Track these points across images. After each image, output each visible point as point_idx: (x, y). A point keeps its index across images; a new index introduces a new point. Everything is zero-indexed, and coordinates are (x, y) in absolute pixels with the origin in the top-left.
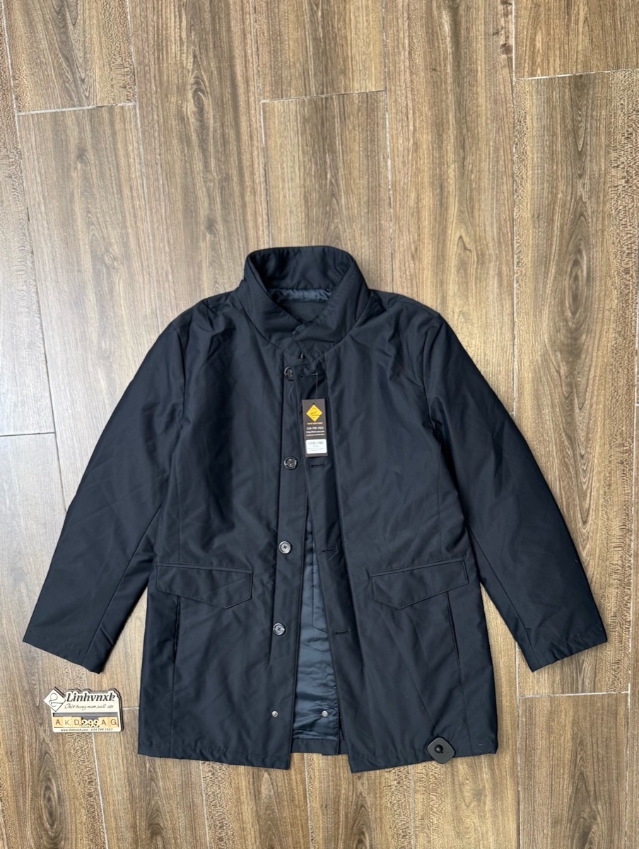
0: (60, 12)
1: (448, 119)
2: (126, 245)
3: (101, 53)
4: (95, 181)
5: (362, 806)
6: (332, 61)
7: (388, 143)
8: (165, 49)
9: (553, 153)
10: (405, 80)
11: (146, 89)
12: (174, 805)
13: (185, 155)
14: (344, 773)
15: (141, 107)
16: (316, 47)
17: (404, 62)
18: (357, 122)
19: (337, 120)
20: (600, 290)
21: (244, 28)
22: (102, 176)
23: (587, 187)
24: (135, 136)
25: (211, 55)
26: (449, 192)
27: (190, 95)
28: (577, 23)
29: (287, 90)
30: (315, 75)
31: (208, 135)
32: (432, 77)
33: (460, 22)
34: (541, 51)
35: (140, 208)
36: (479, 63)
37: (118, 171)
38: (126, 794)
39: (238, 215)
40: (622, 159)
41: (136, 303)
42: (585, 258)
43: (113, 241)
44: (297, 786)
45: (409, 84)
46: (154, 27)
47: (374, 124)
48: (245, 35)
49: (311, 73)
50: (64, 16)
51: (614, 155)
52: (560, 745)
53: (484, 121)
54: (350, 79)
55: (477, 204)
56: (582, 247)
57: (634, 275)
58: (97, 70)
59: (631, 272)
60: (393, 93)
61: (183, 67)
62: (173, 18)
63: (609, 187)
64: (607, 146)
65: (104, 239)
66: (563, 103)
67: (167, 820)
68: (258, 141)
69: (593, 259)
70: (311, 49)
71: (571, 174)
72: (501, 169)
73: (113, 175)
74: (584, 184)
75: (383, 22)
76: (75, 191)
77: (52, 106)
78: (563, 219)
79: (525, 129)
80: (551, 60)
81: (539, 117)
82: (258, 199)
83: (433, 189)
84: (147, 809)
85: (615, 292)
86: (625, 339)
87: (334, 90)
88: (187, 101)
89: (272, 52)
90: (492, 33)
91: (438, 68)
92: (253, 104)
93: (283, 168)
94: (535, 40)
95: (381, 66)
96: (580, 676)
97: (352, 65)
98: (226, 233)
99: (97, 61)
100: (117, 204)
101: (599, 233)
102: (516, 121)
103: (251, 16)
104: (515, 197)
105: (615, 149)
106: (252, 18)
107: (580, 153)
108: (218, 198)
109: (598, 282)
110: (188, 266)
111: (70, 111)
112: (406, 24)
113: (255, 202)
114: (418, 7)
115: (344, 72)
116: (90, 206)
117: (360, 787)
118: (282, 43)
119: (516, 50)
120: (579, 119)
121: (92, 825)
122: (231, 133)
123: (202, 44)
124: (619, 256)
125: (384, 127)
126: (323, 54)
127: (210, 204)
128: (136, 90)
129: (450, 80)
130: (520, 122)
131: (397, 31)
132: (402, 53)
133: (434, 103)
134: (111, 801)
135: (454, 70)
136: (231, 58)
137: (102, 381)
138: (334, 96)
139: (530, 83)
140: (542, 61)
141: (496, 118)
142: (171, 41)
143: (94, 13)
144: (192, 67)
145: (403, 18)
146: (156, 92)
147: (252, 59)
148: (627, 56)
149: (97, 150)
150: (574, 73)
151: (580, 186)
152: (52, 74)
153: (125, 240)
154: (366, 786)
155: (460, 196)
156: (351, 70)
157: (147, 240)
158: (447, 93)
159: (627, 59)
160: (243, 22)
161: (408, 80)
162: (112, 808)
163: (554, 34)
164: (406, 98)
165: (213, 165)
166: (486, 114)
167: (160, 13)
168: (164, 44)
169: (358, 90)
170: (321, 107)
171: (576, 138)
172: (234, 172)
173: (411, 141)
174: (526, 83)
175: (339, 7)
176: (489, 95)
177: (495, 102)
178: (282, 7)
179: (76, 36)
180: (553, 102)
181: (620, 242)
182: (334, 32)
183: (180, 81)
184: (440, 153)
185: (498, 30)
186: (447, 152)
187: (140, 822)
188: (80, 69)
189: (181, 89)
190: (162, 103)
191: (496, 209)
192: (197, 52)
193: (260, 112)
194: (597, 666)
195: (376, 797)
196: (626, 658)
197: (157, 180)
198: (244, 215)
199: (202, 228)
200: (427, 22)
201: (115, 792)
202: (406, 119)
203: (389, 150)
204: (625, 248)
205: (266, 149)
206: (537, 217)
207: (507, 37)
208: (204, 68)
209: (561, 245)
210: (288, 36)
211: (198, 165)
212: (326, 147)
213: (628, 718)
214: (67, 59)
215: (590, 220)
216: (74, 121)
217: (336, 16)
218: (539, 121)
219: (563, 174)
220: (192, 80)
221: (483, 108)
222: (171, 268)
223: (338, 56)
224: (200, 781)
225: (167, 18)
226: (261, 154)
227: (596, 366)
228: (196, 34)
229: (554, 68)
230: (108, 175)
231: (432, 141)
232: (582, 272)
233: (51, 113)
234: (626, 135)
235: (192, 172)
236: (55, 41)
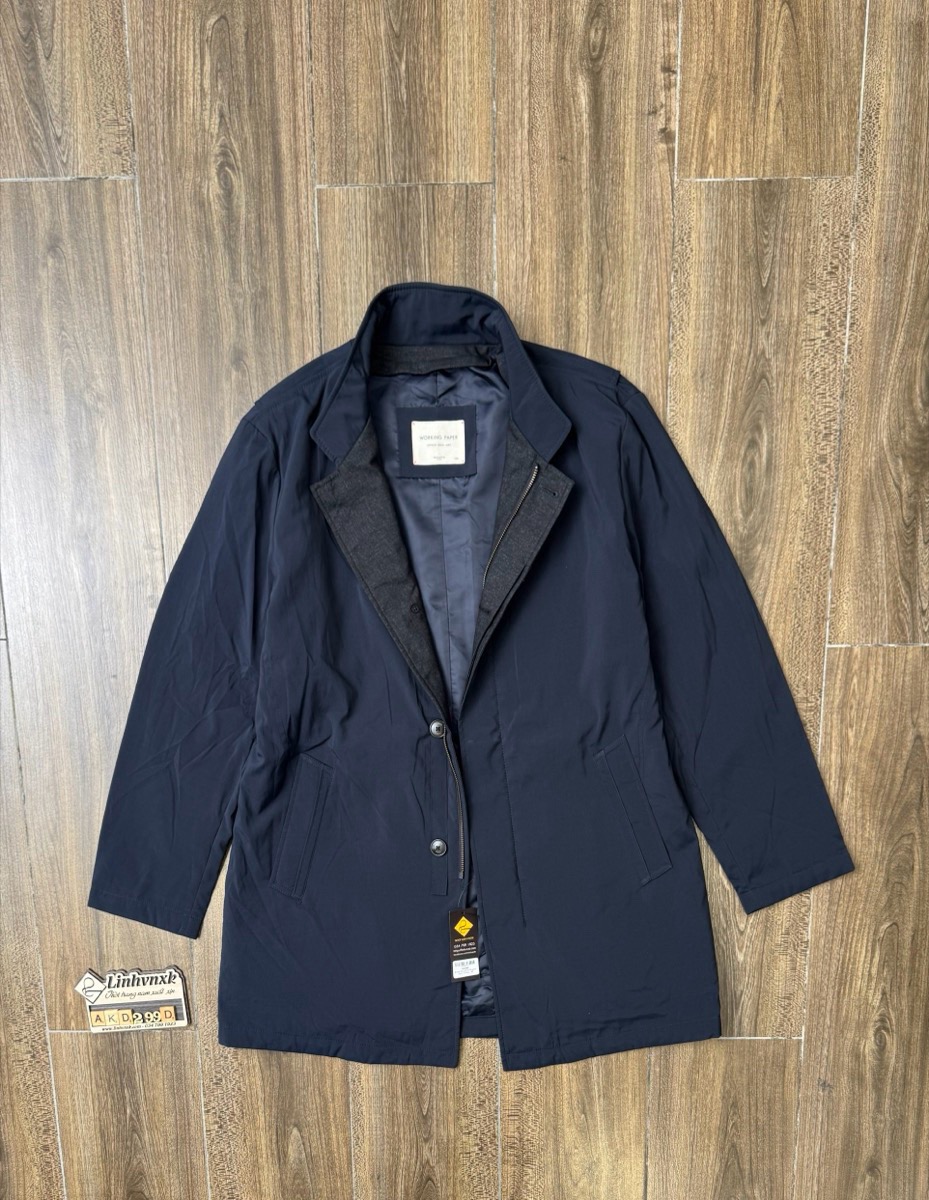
0: (28, 39)
1: (581, 230)
2: (114, 379)
3: (86, 102)
4: (73, 285)
5: (429, 1179)
6: (418, 136)
7: (495, 258)
8: (178, 102)
9: (726, 288)
10: (522, 169)
11: (150, 158)
12: (165, 1168)
13: (203, 257)
14: (404, 1133)
15: (142, 182)
16: (397, 115)
17: (521, 144)
18: (451, 224)
19: (423, 221)
20: (784, 484)
21: (293, 80)
22: (83, 278)
23: (772, 339)
24: (131, 224)
25: (245, 114)
26: (578, 333)
27: (213, 171)
28: (767, 106)
29: (353, 173)
30: (394, 154)
31: (237, 229)
32: (560, 168)
33: (602, 94)
34: (715, 142)
35: (137, 327)
36: (628, 153)
37: (107, 273)
38: (97, 1150)
39: (277, 346)
40: (822, 303)
41: (128, 462)
42: (765, 438)
43: (97, 372)
44: (338, 1149)
45: (527, 177)
46: (164, 70)
47: (476, 230)
48: (294, 90)
49: (389, 150)
50: (33, 44)
51: (811, 295)
52: (706, 1106)
53: (631, 235)
54: (443, 164)
55: (617, 353)
56: (762, 422)
57: (833, 465)
58: (80, 126)
59: (828, 461)
60: (504, 188)
61: (204, 130)
62: (192, 58)
63: (803, 340)
64: (803, 282)
65: (84, 369)
66: (744, 217)
67: (154, 1188)
68: (309, 243)
69: (777, 440)
70: (389, 117)
71: (750, 318)
72: (653, 305)
73: (99, 277)
74: (768, 334)
75: (494, 85)
76: (45, 297)
77: (13, 173)
78: (738, 381)
79: (688, 250)
80: (729, 156)
81: (709, 235)
82: (307, 326)
83: (556, 328)
84: (126, 1170)
85: (805, 488)
86: (816, 553)
87: (420, 177)
88: (209, 179)
89: (333, 117)
90: (647, 112)
91: (569, 156)
92: (304, 190)
93: (345, 284)
94: (706, 126)
95: (488, 148)
96: (737, 1013)
97: (447, 144)
98: (260, 370)
99: (80, 113)
100: (104, 322)
101: (787, 404)
102: (677, 239)
103: (305, 63)
104: (671, 345)
105: (813, 286)
106: (305, 67)
107: (764, 290)
108: (249, 321)
109: (781, 472)
110: (204, 414)
111: (39, 182)
112: (526, 91)
113: (303, 329)
114: (543, 66)
115: (435, 152)
116: (64, 320)
117: (426, 1153)
118: (348, 104)
119: (680, 138)
120: (765, 241)
121: (48, 1189)
122: (271, 229)
123: (233, 99)
124: (812, 438)
125: (490, 235)
126: (405, 126)
127: (238, 328)
128: (136, 158)
129: (585, 175)
130: (683, 241)
131: (513, 100)
132: (519, 133)
133: (562, 205)
134: (75, 1159)
135: (591, 161)
136: (274, 122)
137: (75, 570)
138: (420, 187)
139: (698, 186)
140: (716, 156)
141: (649, 232)
142: (187, 91)
143: (77, 42)
144: (217, 131)
145: (522, 81)
146: (165, 164)
147: (305, 125)
148: (835, 157)
149: (76, 241)
150: (760, 176)
151: (762, 336)
152: (13, 128)
153: (115, 372)
154: (435, 1152)
155: (594, 340)
156: (445, 151)
157: (146, 375)
158: (580, 192)
159: (835, 161)
160: (293, 71)
161: (526, 170)
162: (76, 1167)
163: (734, 119)
164: (523, 196)
165: (243, 274)
166: (635, 225)
167: (173, 50)
168: (178, 96)
169: (454, 180)
170: (400, 201)
171: (760, 267)
172: (274, 285)
173: (528, 258)
174: (693, 186)
175: (430, 60)
176: (639, 200)
177: (648, 208)
178: (349, 54)
179: (50, 74)
180: (729, 216)
181: (814, 417)
182: (422, 95)
183: (200, 149)
184: (567, 277)
185: (655, 107)
186: (578, 277)
187: (116, 1189)
188: (55, 123)
189: (201, 161)
190: (172, 179)
191: (644, 361)
192: (226, 110)
193: (314, 201)
194: (761, 1001)
195: (448, 1168)
196: (800, 992)
197: (164, 289)
198: (286, 346)
199: (226, 361)
200: (555, 90)
201: (81, 1146)
202: (521, 226)
203: (495, 268)
204: (822, 427)
205: (320, 256)
206: (700, 375)
207: (668, 120)
208: (235, 133)
209: (732, 417)
210: (357, 96)
211: (223, 272)
212: (407, 258)
213: (800, 1073)
214: (36, 106)
215: (775, 385)
216: (45, 197)
217: (426, 72)
218: (709, 241)
219: (739, 318)
220: (217, 150)
221: (631, 217)
222: (180, 415)
223: (427, 129)
224: (202, 1135)
225: (182, 58)
226: (314, 263)
227: (774, 589)
228: (224, 84)
229: (733, 167)
230: (92, 278)
231: (557, 260)
232: (760, 456)
233: (11, 183)
234: (829, 268)
235: (212, 280)
236: (19, 78)
